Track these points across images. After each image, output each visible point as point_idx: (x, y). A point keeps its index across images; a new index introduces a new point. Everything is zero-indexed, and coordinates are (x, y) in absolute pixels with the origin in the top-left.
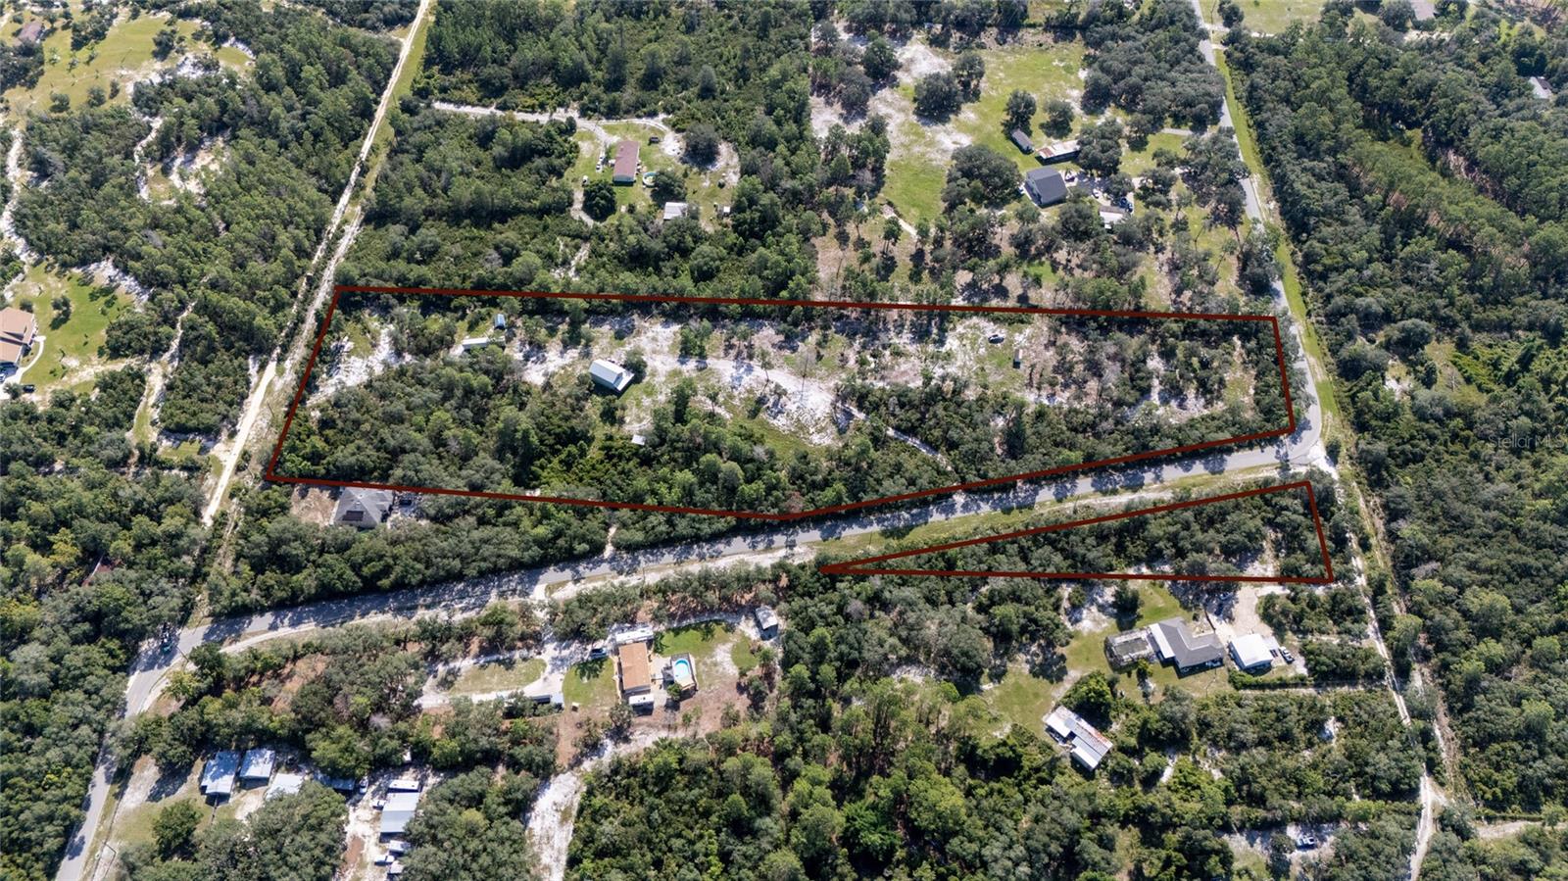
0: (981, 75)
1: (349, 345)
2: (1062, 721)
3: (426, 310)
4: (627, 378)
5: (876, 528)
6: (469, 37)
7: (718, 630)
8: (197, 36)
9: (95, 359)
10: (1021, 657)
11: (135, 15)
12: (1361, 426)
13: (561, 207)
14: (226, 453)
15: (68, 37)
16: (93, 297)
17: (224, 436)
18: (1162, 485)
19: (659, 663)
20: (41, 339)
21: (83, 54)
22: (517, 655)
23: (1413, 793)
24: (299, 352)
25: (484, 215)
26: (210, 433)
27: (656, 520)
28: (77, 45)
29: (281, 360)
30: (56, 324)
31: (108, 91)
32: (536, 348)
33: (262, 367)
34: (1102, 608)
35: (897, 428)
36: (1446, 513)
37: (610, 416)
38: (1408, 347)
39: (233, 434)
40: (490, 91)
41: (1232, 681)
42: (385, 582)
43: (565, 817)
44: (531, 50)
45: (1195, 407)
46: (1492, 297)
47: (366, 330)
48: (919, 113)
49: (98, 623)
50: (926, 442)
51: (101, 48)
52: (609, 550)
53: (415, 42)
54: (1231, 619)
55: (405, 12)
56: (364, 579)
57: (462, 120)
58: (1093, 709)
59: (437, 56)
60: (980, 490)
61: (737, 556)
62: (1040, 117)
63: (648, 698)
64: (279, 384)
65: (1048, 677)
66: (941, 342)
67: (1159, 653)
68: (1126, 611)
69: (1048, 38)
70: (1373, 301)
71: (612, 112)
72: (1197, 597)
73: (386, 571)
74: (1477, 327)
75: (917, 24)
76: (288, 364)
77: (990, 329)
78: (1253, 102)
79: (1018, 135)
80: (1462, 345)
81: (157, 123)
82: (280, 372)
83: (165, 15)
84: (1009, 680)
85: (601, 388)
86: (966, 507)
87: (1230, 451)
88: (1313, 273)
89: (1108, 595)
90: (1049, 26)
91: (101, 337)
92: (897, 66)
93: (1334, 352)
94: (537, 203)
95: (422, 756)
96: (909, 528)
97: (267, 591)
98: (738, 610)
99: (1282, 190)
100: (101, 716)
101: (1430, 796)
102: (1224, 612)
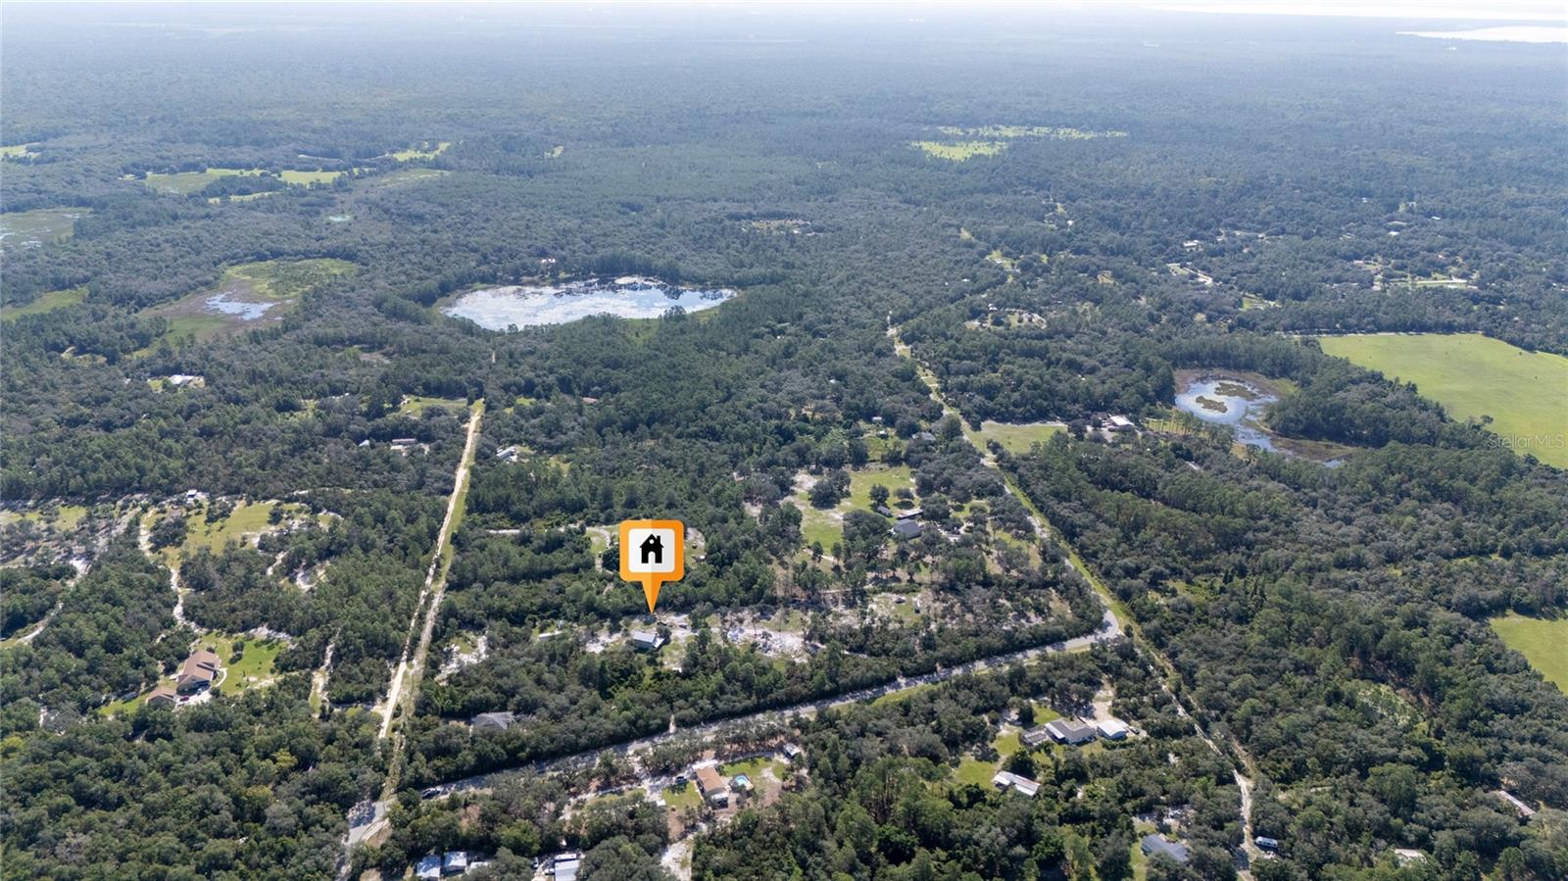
0: (848, 482)
1: (456, 648)
2: (1004, 778)
3: (512, 624)
4: (659, 641)
5: (853, 701)
6: (501, 491)
7: (761, 761)
8: (299, 511)
9: (269, 675)
10: (967, 753)
11: (249, 504)
12: (1141, 619)
13: (589, 565)
14: (384, 711)
15: (203, 518)
16: (257, 645)
17: (379, 701)
18: (1030, 658)
19: (725, 781)
20: (224, 670)
21: (217, 525)
22: (624, 788)
23: (1232, 780)
24: (421, 654)
25: (534, 575)
26: (369, 699)
27: (705, 703)
28: (211, 520)
29: (409, 660)
30: (233, 661)
31: (240, 541)
32: (593, 636)
33: (397, 665)
34: (1011, 723)
35: (850, 650)
36: (1206, 652)
37: (652, 662)
38: (1155, 582)
39: (385, 700)
40: (518, 519)
41: (1105, 746)
42: (522, 754)
43: (683, 865)
44: (546, 495)
45: (1036, 620)
46: (1198, 555)
47: (466, 640)
48: (815, 505)
49: (323, 792)
50: (872, 654)
51: (227, 521)
52: (672, 728)
53: (457, 503)
54: (1094, 718)
55: (448, 487)
56: (508, 752)
57: (504, 536)
58: (1021, 766)
59: (476, 504)
60: (912, 674)
61: (763, 720)
62: (892, 500)
63: (724, 795)
64: (412, 673)
65: (990, 760)
66: (865, 606)
67: (1054, 737)
68: (1027, 720)
69: (885, 466)
70: (1130, 561)
71: (608, 521)
72: (1070, 710)
73: (522, 748)
74: (1197, 573)
75: (800, 466)
76: (414, 662)
77: (895, 597)
78: (1023, 484)
79: (881, 508)
80: (1189, 582)
81: (281, 556)
82: (411, 667)
83: (274, 502)
84: (963, 765)
85: (642, 648)
86: (907, 684)
87: (1066, 639)
88: (1087, 555)
89: (1014, 715)
90: (883, 460)
91: (271, 664)
92: (793, 483)
93: (1112, 590)
94: (572, 565)
95: (574, 843)
96: (873, 699)
97: (437, 771)
98: (771, 750)
99: (1054, 520)
101: (1243, 783)
102: (1089, 714)
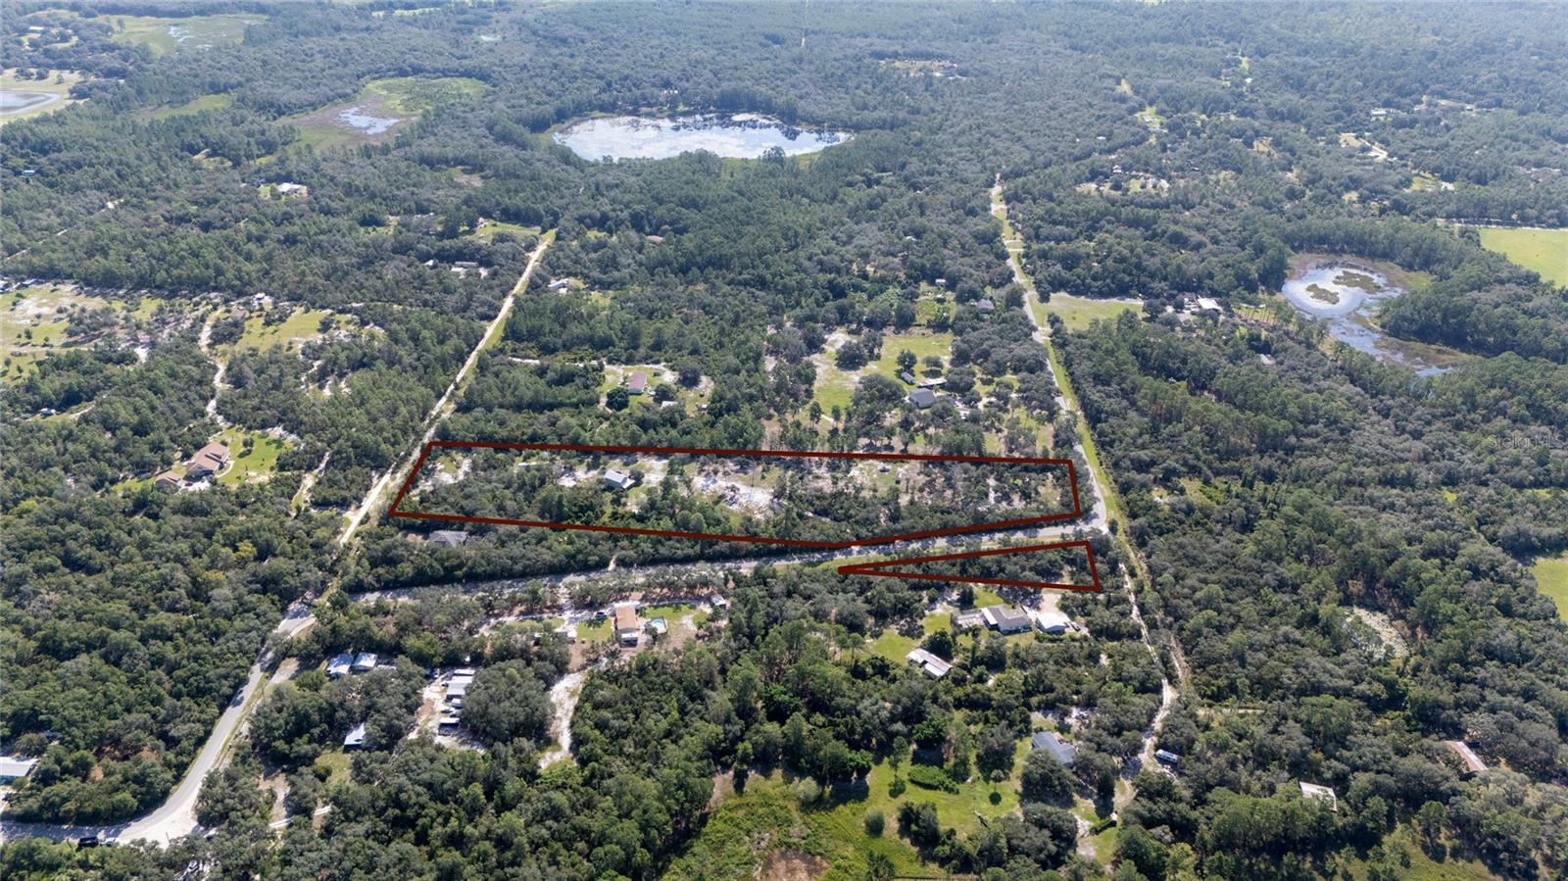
0: (880, 345)
1: (440, 466)
2: (918, 655)
3: (496, 451)
4: (630, 482)
5: (797, 562)
6: (535, 322)
7: (684, 608)
8: (348, 322)
9: (268, 472)
10: (893, 627)
11: (307, 311)
12: (1133, 516)
13: (593, 402)
14: (353, 517)
15: (262, 320)
16: (268, 443)
17: (353, 507)
18: (993, 542)
19: (641, 622)
20: (231, 463)
21: (271, 329)
22: (545, 616)
23: (1158, 689)
24: (407, 468)
25: (538, 406)
26: (344, 504)
27: (647, 547)
28: (268, 323)
29: (394, 472)
30: (242, 456)
31: (286, 346)
32: (570, 470)
33: (382, 476)
34: (949, 603)
35: (815, 513)
36: (1186, 557)
37: (616, 502)
38: (1167, 480)
39: (359, 507)
40: (547, 350)
41: (1037, 638)
42: (459, 573)
43: (573, 694)
44: (577, 329)
45: (1018, 503)
46: (1226, 455)
47: (453, 460)
48: (838, 365)
49: (268, 585)
50: (835, 519)
51: (282, 326)
52: (612, 566)
53: (496, 329)
54: (1038, 609)
55: (492, 313)
56: (445, 569)
57: (527, 365)
58: (941, 647)
59: (512, 332)
60: (866, 543)
61: (702, 570)
62: (920, 367)
63: (635, 635)
64: (392, 484)
65: (912, 637)
66: (848, 472)
67: (987, 622)
68: (966, 602)
69: (930, 332)
70: (1144, 455)
71: (629, 361)
72: (1016, 598)
73: (460, 566)
74: (1217, 474)
75: (840, 323)
76: (398, 475)
77: (880, 465)
78: (1068, 363)
79: (906, 375)
80: (1206, 482)
81: (317, 363)
82: (393, 479)
83: (329, 311)
84: (884, 638)
85: (610, 487)
86: (859, 552)
87: (1041, 527)
88: (1103, 444)
89: (955, 596)
90: (929, 325)
91: (274, 462)
92: (824, 341)
93: (1116, 481)
94: (575, 400)
95: (478, 660)
96: (820, 562)
97: (378, 578)
98: (699, 599)
99: (1085, 403)
100: (265, 628)
101: (1168, 694)
102: (1035, 605)
